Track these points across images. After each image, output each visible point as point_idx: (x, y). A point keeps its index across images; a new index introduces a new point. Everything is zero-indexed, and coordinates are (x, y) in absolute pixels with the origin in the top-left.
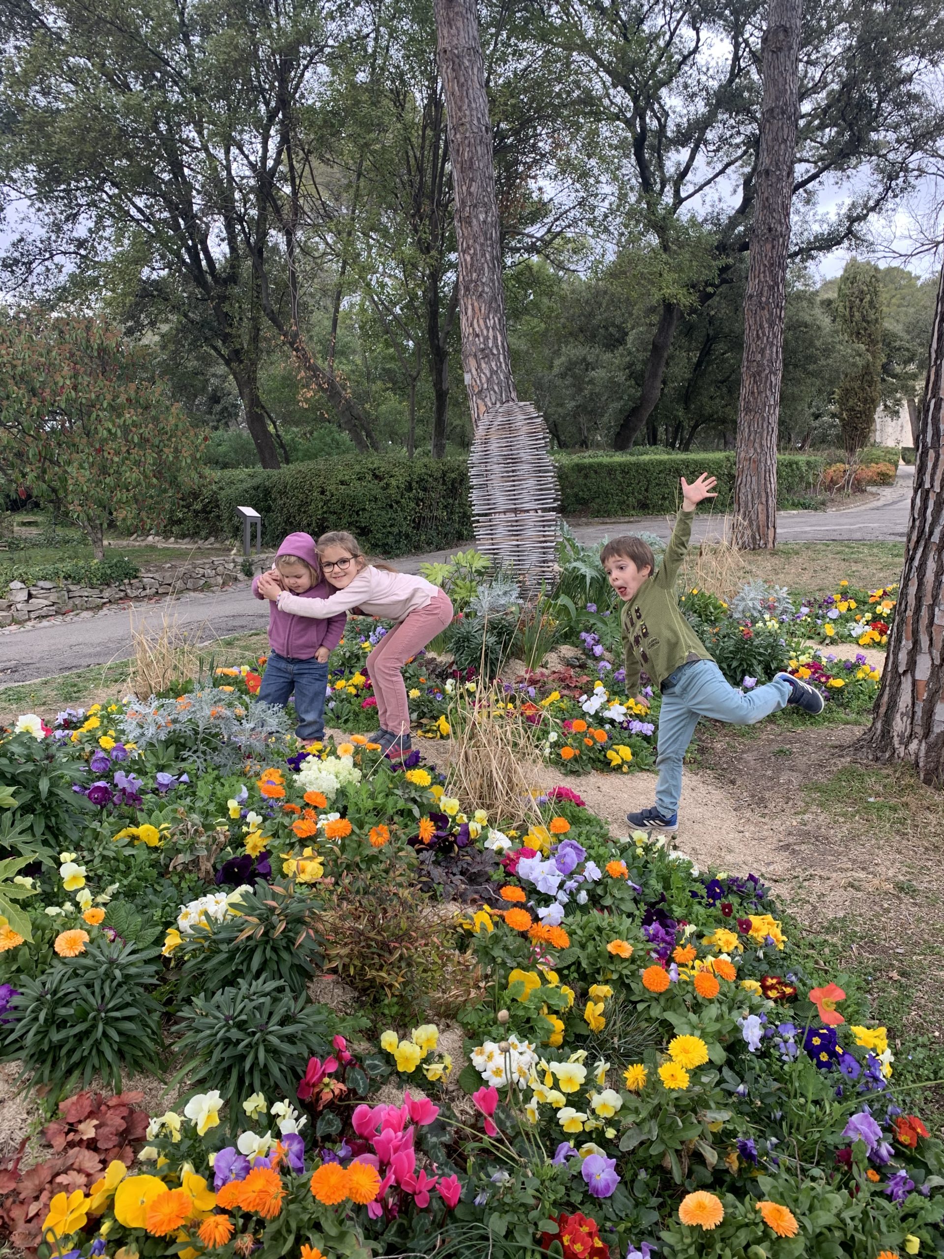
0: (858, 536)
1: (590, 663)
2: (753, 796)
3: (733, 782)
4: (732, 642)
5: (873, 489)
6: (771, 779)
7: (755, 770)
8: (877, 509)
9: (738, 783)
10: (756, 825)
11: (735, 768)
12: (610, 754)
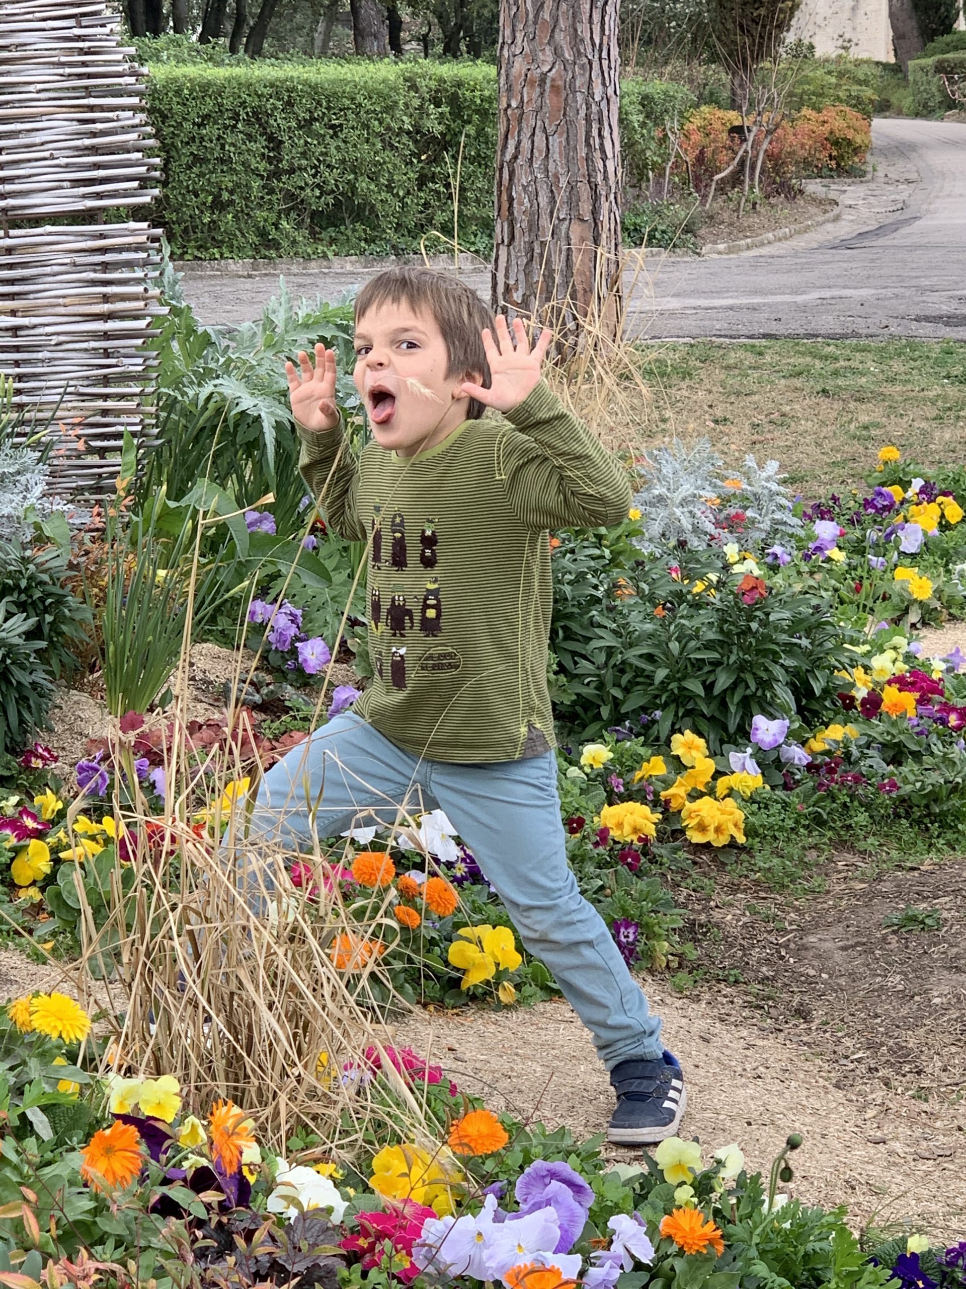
0: (827, 323)
1: (290, 693)
2: (873, 1046)
3: (802, 1013)
4: (705, 616)
5: (814, 187)
6: (906, 997)
7: (853, 976)
8: (846, 245)
9: (819, 1014)
10: (911, 1121)
11: (797, 977)
12: (459, 953)
